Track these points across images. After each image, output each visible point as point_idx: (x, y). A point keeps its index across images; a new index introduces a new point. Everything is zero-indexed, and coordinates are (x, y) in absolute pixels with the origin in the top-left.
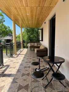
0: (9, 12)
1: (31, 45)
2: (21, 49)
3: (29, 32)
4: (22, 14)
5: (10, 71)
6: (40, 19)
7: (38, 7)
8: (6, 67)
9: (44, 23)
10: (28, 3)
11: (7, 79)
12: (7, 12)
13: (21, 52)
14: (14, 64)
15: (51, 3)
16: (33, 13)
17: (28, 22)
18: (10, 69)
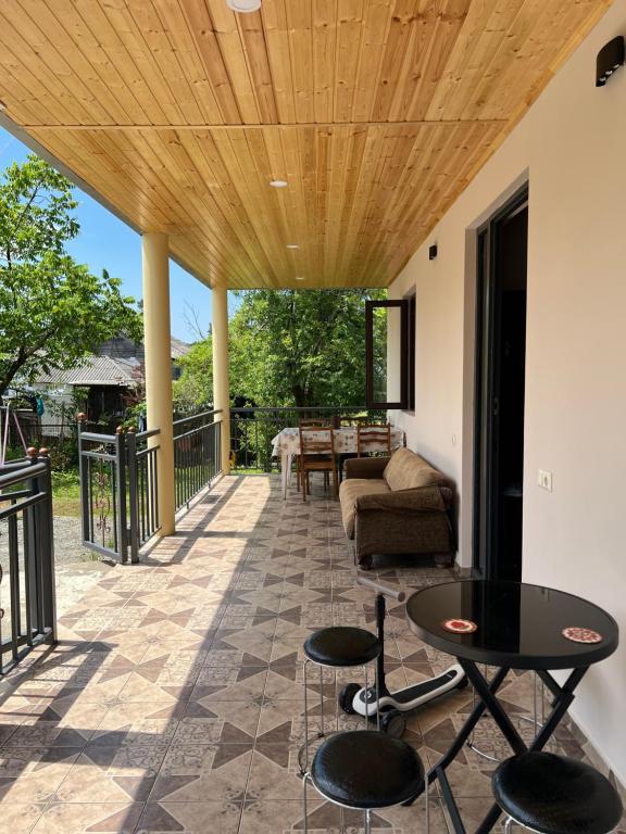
0: (117, 169)
1: (303, 445)
2: (219, 484)
3: (291, 323)
4: (229, 185)
5: (115, 702)
6: (391, 215)
7: (372, 128)
8: (79, 659)
9: (424, 249)
10: (282, 98)
11: (84, 785)
12: (94, 169)
13: (212, 514)
14: (153, 629)
15: (488, 89)
16: (325, 169)
17: (283, 241)
18: (114, 686)
